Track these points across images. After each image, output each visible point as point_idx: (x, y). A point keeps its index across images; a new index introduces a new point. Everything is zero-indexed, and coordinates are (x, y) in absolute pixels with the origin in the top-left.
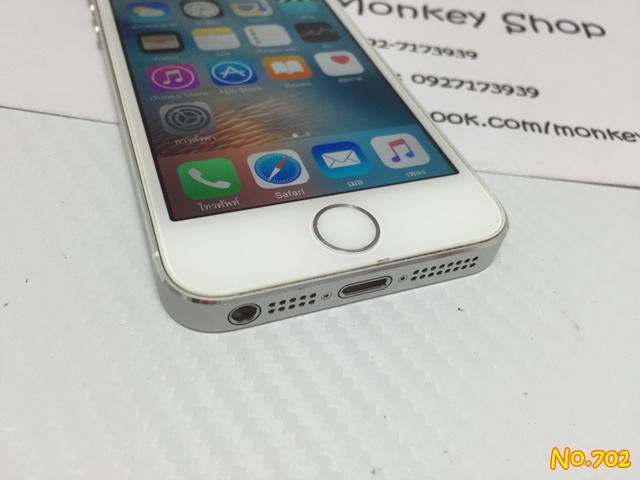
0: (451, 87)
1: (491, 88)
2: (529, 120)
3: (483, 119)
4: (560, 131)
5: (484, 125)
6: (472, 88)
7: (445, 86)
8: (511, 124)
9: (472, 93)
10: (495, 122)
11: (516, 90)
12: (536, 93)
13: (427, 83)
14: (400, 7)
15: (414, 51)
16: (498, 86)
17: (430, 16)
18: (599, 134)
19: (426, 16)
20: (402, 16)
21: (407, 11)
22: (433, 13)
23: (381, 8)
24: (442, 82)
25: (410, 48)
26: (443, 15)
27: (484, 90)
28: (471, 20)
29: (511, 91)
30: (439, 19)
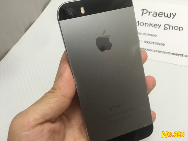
1: (157, 44)
2: (161, 51)
3: (153, 50)
6: (153, 44)
7: (149, 43)
8: (158, 51)
9: (153, 45)
10: (155, 51)
11: (161, 44)
12: (164, 45)
13: (146, 43)
14: (146, 24)
15: (146, 35)
16: (158, 43)
17: (151, 26)
18: (172, 54)
19: (150, 26)
20: (145, 26)
21: (147, 25)
22: (151, 25)
23: (142, 24)
24: (149, 42)
25: (145, 34)
26: (153, 25)
27: (155, 44)
28: (158, 27)
29: (160, 44)
30: (152, 26)
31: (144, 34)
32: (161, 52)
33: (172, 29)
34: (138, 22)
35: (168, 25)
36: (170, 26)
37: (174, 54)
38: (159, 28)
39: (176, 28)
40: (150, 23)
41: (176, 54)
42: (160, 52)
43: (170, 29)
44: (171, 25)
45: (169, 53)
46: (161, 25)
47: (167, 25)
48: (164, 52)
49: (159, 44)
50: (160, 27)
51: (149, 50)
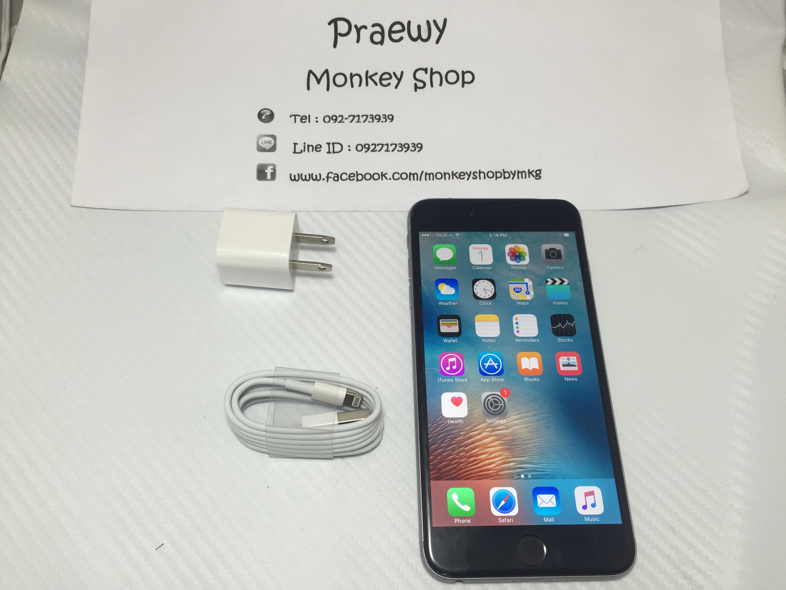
0: (376, 151)
1: (398, 148)
2: (413, 172)
3: (389, 176)
4: (428, 176)
5: (390, 179)
6: (387, 151)
7: (373, 151)
8: (404, 176)
9: (387, 154)
10: (395, 176)
11: (411, 148)
12: (421, 148)
13: (364, 150)
14: (352, 76)
15: (358, 121)
16: (401, 146)
17: (369, 80)
18: (447, 176)
19: (367, 84)
20: (352, 86)
21: (356, 80)
22: (370, 77)
23: (340, 80)
24: (372, 147)
25: (356, 119)
26: (377, 78)
27: (393, 151)
28: (394, 81)
29: (408, 148)
30: (376, 84)
31: (354, 116)
32: (414, 175)
33: (441, 84)
34: (327, 71)
35: (426, 70)
36: (432, 74)
37: (454, 174)
38: (396, 87)
39: (452, 77)
40: (367, 72)
41: (460, 175)
42: (411, 176)
43: (432, 86)
44: (434, 71)
45: (439, 176)
46: (402, 73)
47: (424, 72)
48: (424, 175)
49: (405, 147)
50: (399, 80)
51: (376, 177)
